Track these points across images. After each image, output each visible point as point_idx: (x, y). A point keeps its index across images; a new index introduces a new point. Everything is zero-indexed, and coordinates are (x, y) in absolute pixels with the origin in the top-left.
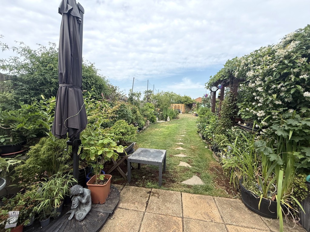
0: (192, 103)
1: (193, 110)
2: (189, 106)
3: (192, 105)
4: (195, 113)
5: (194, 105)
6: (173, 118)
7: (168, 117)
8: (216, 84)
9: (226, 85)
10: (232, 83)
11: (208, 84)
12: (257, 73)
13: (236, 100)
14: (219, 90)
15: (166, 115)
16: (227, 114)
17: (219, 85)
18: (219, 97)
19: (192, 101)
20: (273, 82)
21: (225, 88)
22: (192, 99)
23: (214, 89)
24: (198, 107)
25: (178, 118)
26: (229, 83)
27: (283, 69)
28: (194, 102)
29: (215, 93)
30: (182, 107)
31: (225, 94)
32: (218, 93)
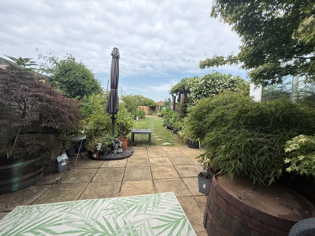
0: (155, 106)
1: (156, 112)
2: (153, 108)
3: (155, 108)
4: (158, 114)
5: (157, 107)
6: (141, 118)
7: (137, 117)
8: (176, 92)
9: (182, 92)
10: (185, 92)
11: (171, 91)
12: (193, 90)
13: (187, 102)
14: (178, 96)
15: (136, 115)
16: (182, 110)
17: (178, 93)
18: (178, 100)
19: (155, 104)
20: (197, 94)
21: (181, 94)
22: (155, 102)
23: (175, 95)
24: (161, 109)
25: (145, 118)
26: (183, 92)
27: (200, 89)
28: (157, 105)
29: (175, 97)
30: (146, 109)
31: (181, 99)
32: (177, 97)
